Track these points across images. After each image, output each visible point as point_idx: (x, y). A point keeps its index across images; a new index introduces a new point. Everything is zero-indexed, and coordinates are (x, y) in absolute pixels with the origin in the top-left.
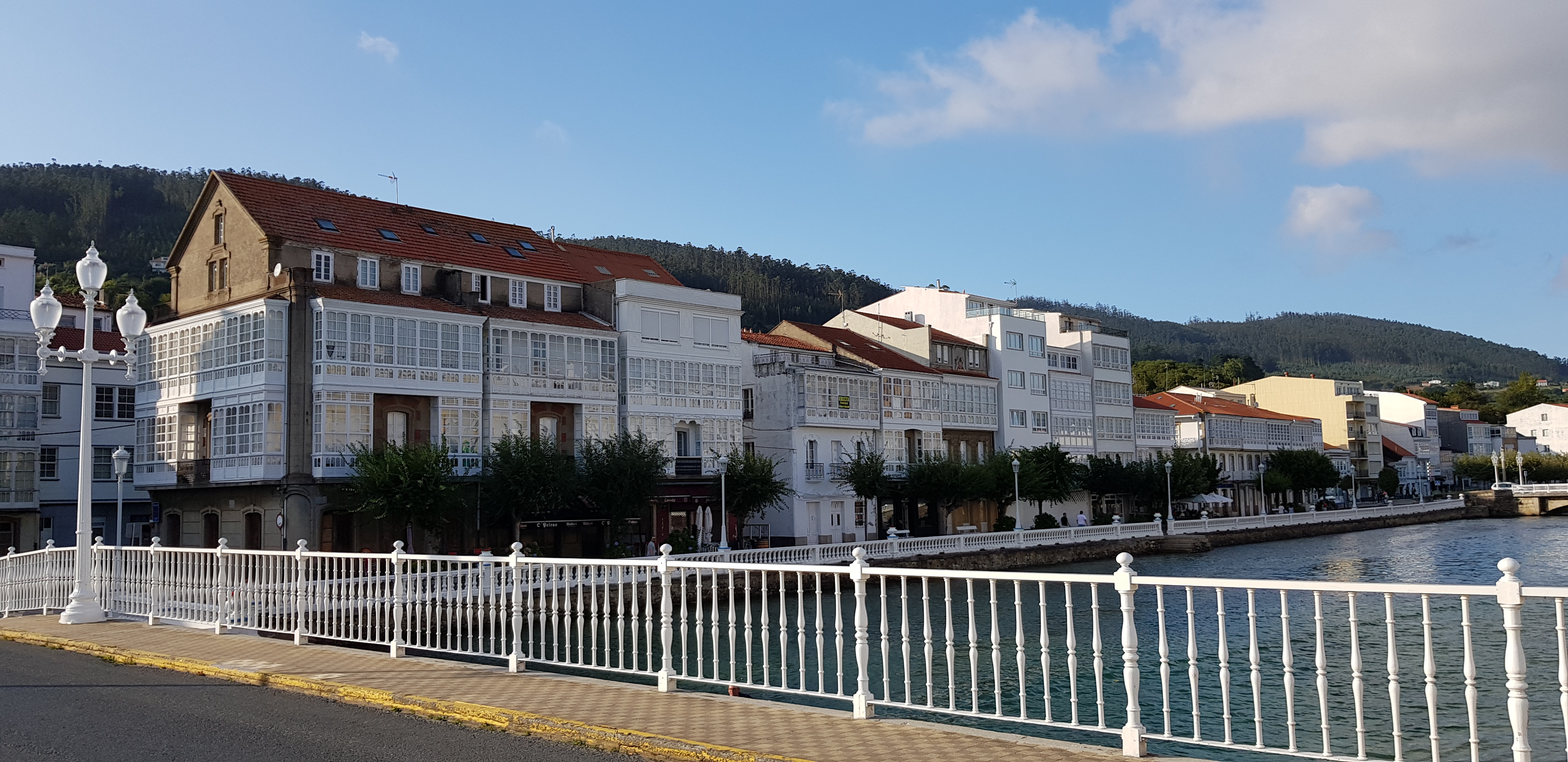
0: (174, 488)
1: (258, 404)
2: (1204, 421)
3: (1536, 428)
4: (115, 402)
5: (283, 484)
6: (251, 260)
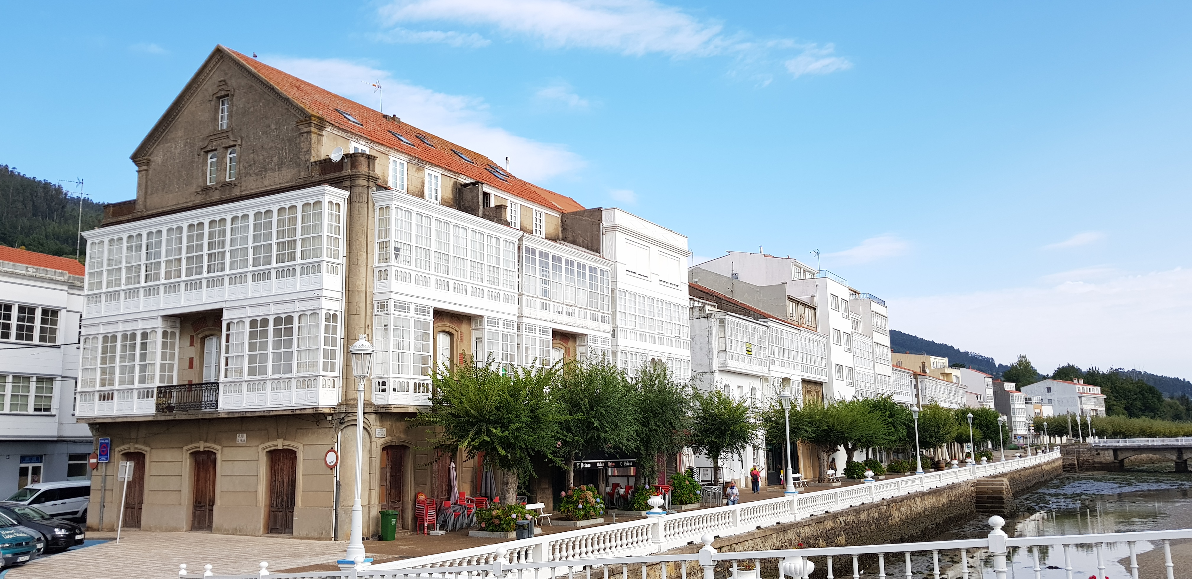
0: (151, 419)
1: (309, 313)
2: (917, 382)
3: (1043, 398)
4: (14, 322)
5: (340, 413)
6: (279, 146)
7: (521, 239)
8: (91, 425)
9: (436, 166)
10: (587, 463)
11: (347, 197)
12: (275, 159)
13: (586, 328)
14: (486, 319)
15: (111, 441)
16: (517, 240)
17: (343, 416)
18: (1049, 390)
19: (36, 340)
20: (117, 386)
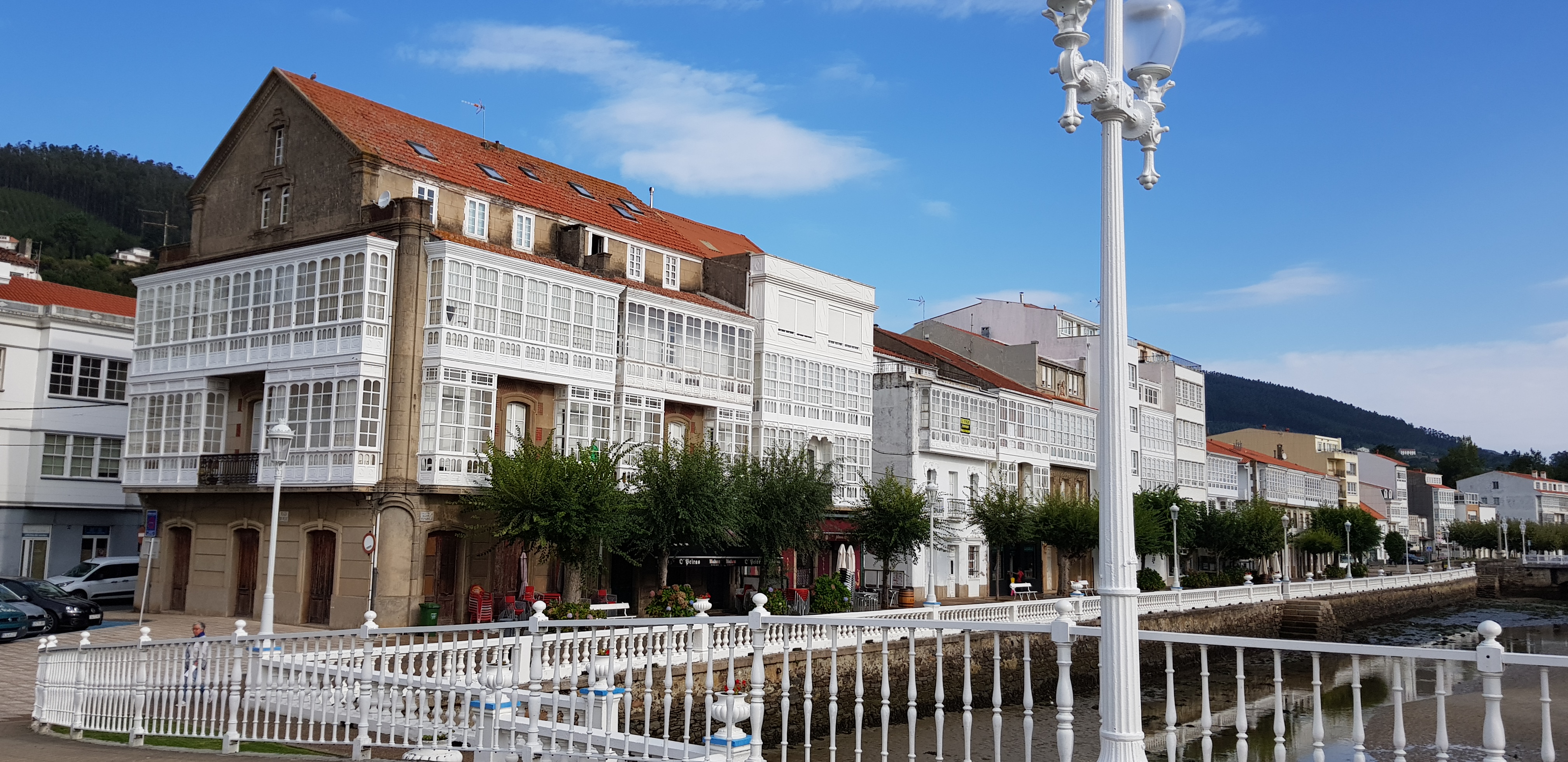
0: (193, 491)
1: (347, 380)
2: (1254, 471)
3: (1487, 495)
4: (76, 375)
5: (378, 493)
6: (332, 187)
7: (623, 295)
8: (141, 495)
9: (528, 206)
10: (695, 559)
11: (395, 248)
12: (327, 201)
13: (715, 399)
14: (570, 389)
15: (159, 514)
16: (618, 296)
17: (382, 496)
18: (1496, 485)
19: (102, 396)
20: (162, 453)
